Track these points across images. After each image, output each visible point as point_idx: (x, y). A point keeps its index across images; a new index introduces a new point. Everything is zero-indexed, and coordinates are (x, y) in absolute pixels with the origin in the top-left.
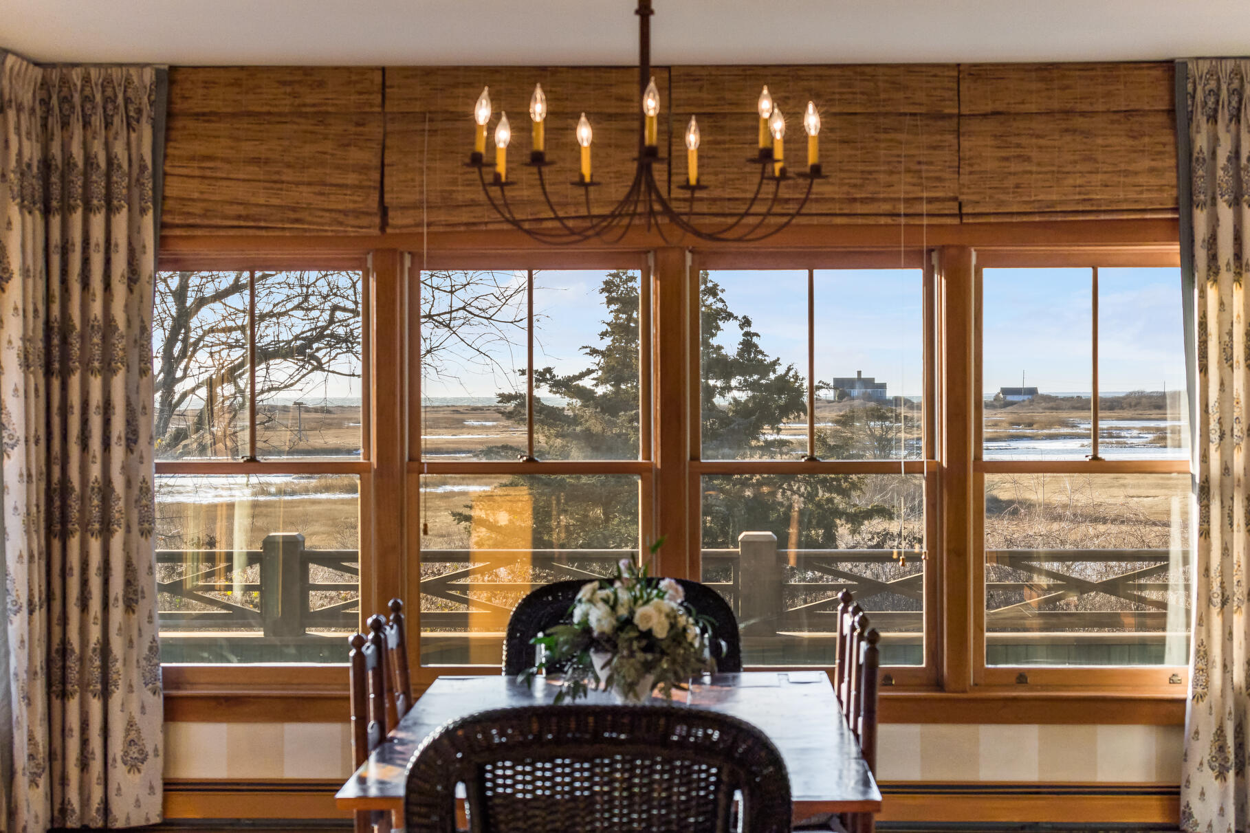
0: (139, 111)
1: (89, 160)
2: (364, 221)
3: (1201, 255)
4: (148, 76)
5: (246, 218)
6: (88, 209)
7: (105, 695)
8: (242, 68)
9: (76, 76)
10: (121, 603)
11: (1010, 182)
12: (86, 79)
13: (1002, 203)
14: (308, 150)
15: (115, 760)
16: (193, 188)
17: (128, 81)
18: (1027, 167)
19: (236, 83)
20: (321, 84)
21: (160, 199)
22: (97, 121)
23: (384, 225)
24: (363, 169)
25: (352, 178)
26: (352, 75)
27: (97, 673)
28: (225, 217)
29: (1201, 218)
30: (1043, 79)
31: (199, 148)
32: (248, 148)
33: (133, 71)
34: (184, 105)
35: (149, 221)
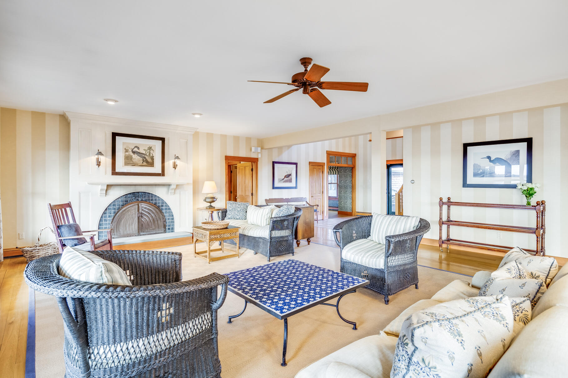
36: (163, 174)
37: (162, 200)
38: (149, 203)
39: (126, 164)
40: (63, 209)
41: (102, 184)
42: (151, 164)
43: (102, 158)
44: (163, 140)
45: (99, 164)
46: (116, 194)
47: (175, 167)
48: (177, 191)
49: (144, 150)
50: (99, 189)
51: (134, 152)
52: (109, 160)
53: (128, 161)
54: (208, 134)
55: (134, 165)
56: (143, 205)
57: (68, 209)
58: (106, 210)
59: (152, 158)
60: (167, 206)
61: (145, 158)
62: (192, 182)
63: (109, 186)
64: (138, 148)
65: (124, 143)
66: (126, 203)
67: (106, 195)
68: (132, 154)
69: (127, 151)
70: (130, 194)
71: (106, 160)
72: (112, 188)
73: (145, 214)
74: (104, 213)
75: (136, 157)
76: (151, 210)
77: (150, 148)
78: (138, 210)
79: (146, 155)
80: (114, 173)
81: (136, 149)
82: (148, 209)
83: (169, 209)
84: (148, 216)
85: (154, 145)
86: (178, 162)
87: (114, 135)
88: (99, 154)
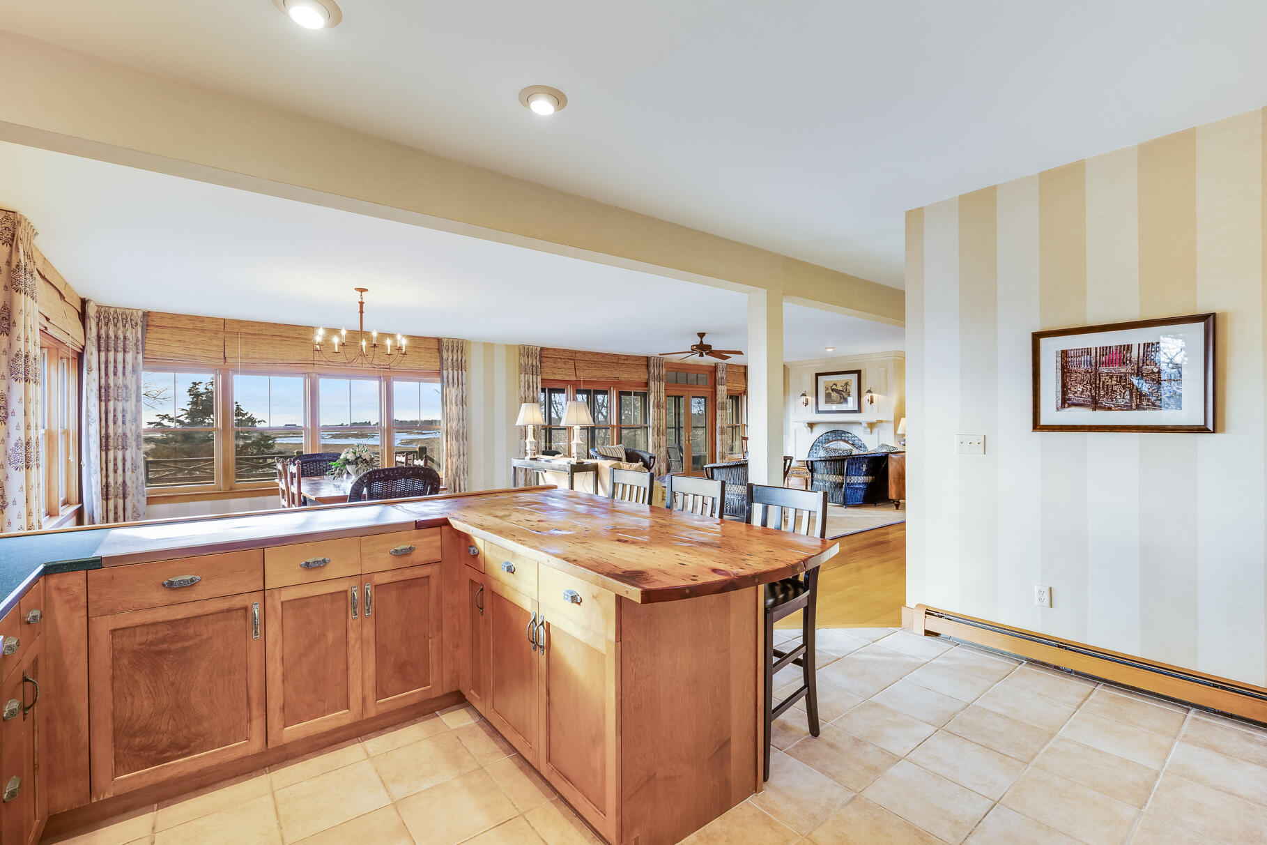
0: (137, 324)
1: (116, 337)
2: (218, 360)
4: (140, 313)
5: (177, 357)
6: (116, 351)
7: (124, 497)
8: (174, 314)
9: (112, 311)
10: (130, 470)
14: (198, 339)
15: (128, 517)
16: (156, 348)
17: (132, 314)
19: (173, 318)
20: (203, 321)
21: (144, 350)
22: (120, 325)
23: (225, 361)
24: (218, 346)
25: (214, 349)
26: (214, 320)
27: (121, 492)
28: (169, 357)
29: (445, 373)
31: (158, 336)
32: (177, 338)
33: (134, 311)
34: (153, 323)
35: (140, 356)
36: (859, 410)
38: (848, 442)
39: (827, 402)
41: (803, 422)
42: (847, 400)
43: (809, 398)
44: (859, 372)
45: (805, 403)
46: (819, 431)
47: (871, 401)
48: (875, 430)
49: (841, 386)
51: (833, 390)
52: (814, 399)
53: (829, 399)
55: (833, 402)
56: (843, 444)
58: (813, 444)
59: (849, 394)
61: (842, 394)
62: (893, 420)
63: (811, 425)
64: (836, 385)
66: (827, 441)
67: (812, 432)
68: (831, 391)
69: (827, 389)
70: (831, 431)
71: (812, 399)
72: (816, 425)
74: (812, 448)
75: (834, 394)
77: (847, 384)
79: (842, 391)
80: (818, 412)
81: (834, 387)
85: (851, 380)
86: (875, 396)
87: (817, 375)
88: (804, 395)
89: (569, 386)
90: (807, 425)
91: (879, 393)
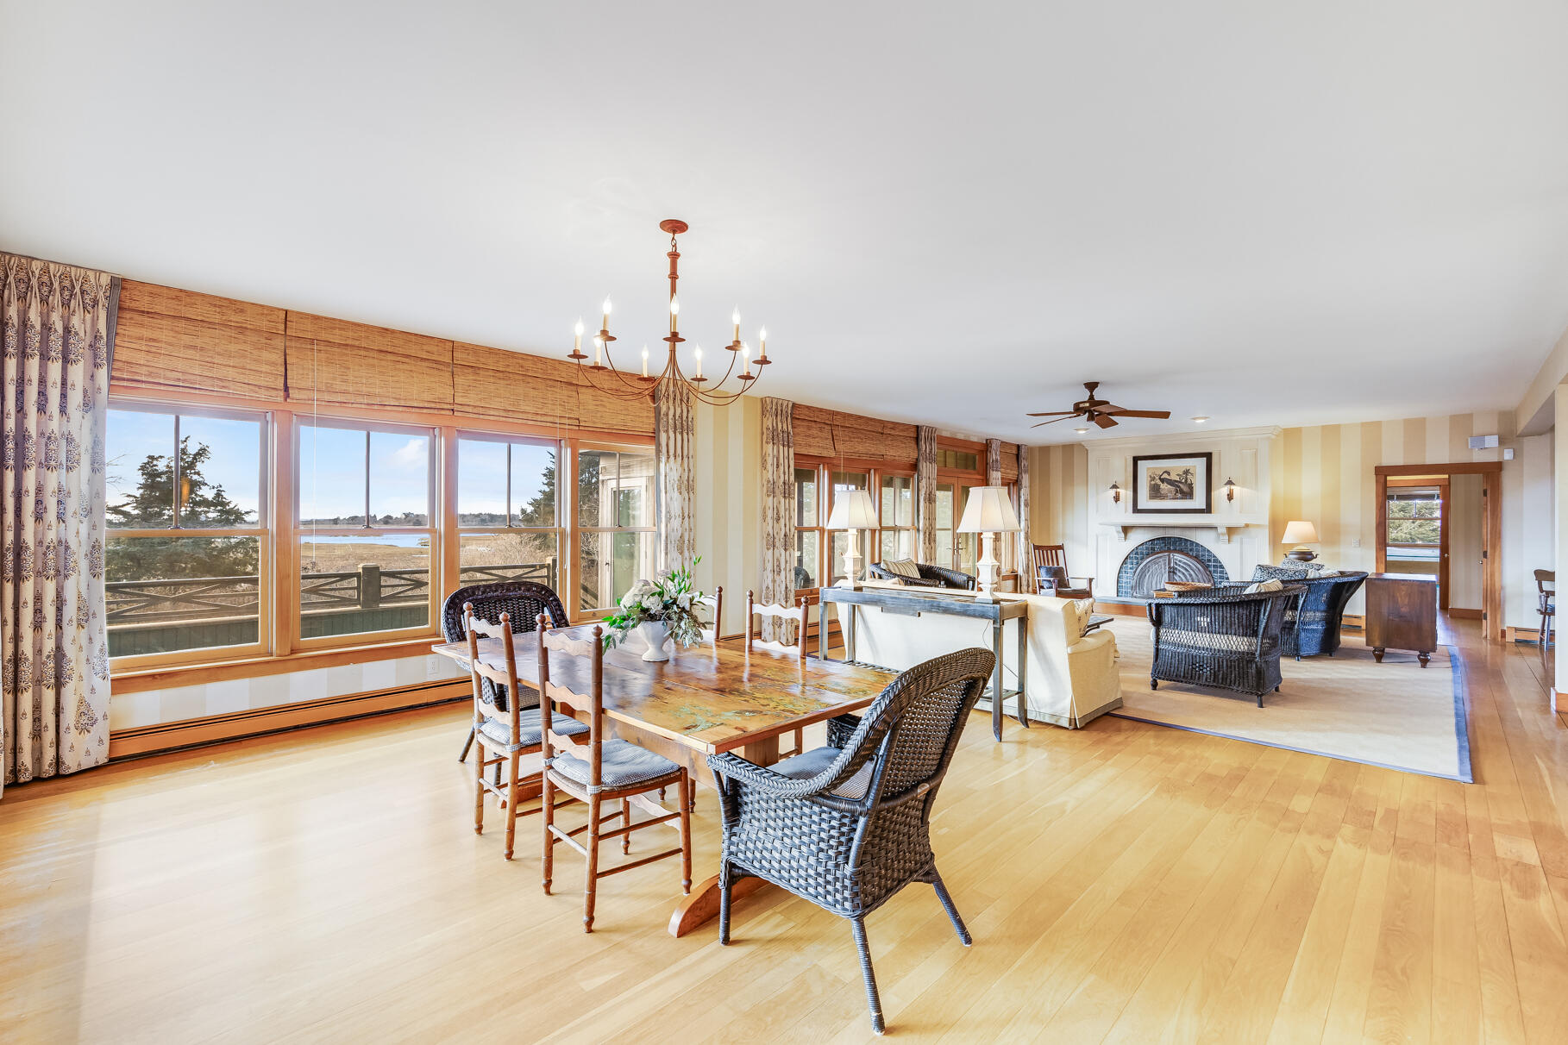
0: (95, 302)
1: (47, 327)
2: (274, 393)
3: (664, 449)
4: (105, 280)
5: (184, 381)
6: (45, 357)
7: (59, 685)
8: (181, 290)
9: (36, 267)
10: (75, 623)
11: (599, 415)
12: (45, 270)
13: (594, 422)
14: (233, 347)
15: (68, 728)
17: (86, 279)
18: (604, 409)
19: (177, 298)
20: (242, 311)
21: (111, 360)
22: (55, 300)
23: (287, 396)
24: (274, 364)
25: (265, 368)
26: (265, 310)
27: (51, 672)
28: (169, 379)
29: (663, 436)
30: (609, 376)
31: (142, 331)
32: (187, 339)
33: (91, 275)
34: (133, 305)
35: (102, 374)
36: (1208, 509)
37: (1208, 551)
38: (1187, 554)
39: (1152, 497)
40: (1054, 551)
41: (1115, 525)
42: (1188, 495)
43: (1122, 491)
44: (1209, 456)
45: (1117, 499)
46: (1138, 538)
47: (1230, 497)
48: (1236, 538)
49: (1178, 475)
50: (1115, 533)
51: (1163, 480)
52: (1130, 493)
53: (1155, 493)
54: (1324, 427)
55: (1162, 497)
56: (1178, 557)
57: (1060, 552)
58: (1126, 558)
59: (1191, 486)
60: (1216, 560)
61: (1179, 487)
62: (1266, 522)
63: (1126, 529)
64: (1169, 474)
65: (1148, 469)
66: (1152, 552)
67: (1125, 539)
68: (1158, 482)
69: (1153, 479)
70: (1158, 539)
71: (1125, 493)
72: (1134, 530)
73: (1179, 571)
74: (1125, 562)
75: (1164, 487)
76: (1189, 566)
77: (1187, 472)
78: (1169, 564)
79: (1180, 482)
80: (1136, 510)
81: (1165, 476)
82: (1184, 563)
83: (1222, 567)
84: (1183, 574)
85: (1195, 466)
86: (1236, 489)
87: (1136, 460)
88: (1115, 487)
89: (821, 466)
90: (1120, 529)
91: (1243, 485)
